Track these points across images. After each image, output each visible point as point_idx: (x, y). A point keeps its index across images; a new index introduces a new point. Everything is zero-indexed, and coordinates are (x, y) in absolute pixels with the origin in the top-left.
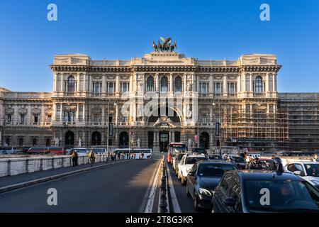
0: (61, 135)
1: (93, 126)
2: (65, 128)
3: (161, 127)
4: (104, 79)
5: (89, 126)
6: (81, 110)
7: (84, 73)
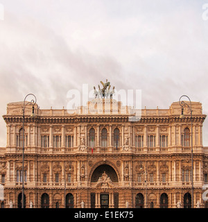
0: (14, 197)
1: (42, 187)
2: (17, 189)
3: (102, 187)
4: (50, 132)
5: (39, 187)
6: (31, 169)
7: (34, 124)
